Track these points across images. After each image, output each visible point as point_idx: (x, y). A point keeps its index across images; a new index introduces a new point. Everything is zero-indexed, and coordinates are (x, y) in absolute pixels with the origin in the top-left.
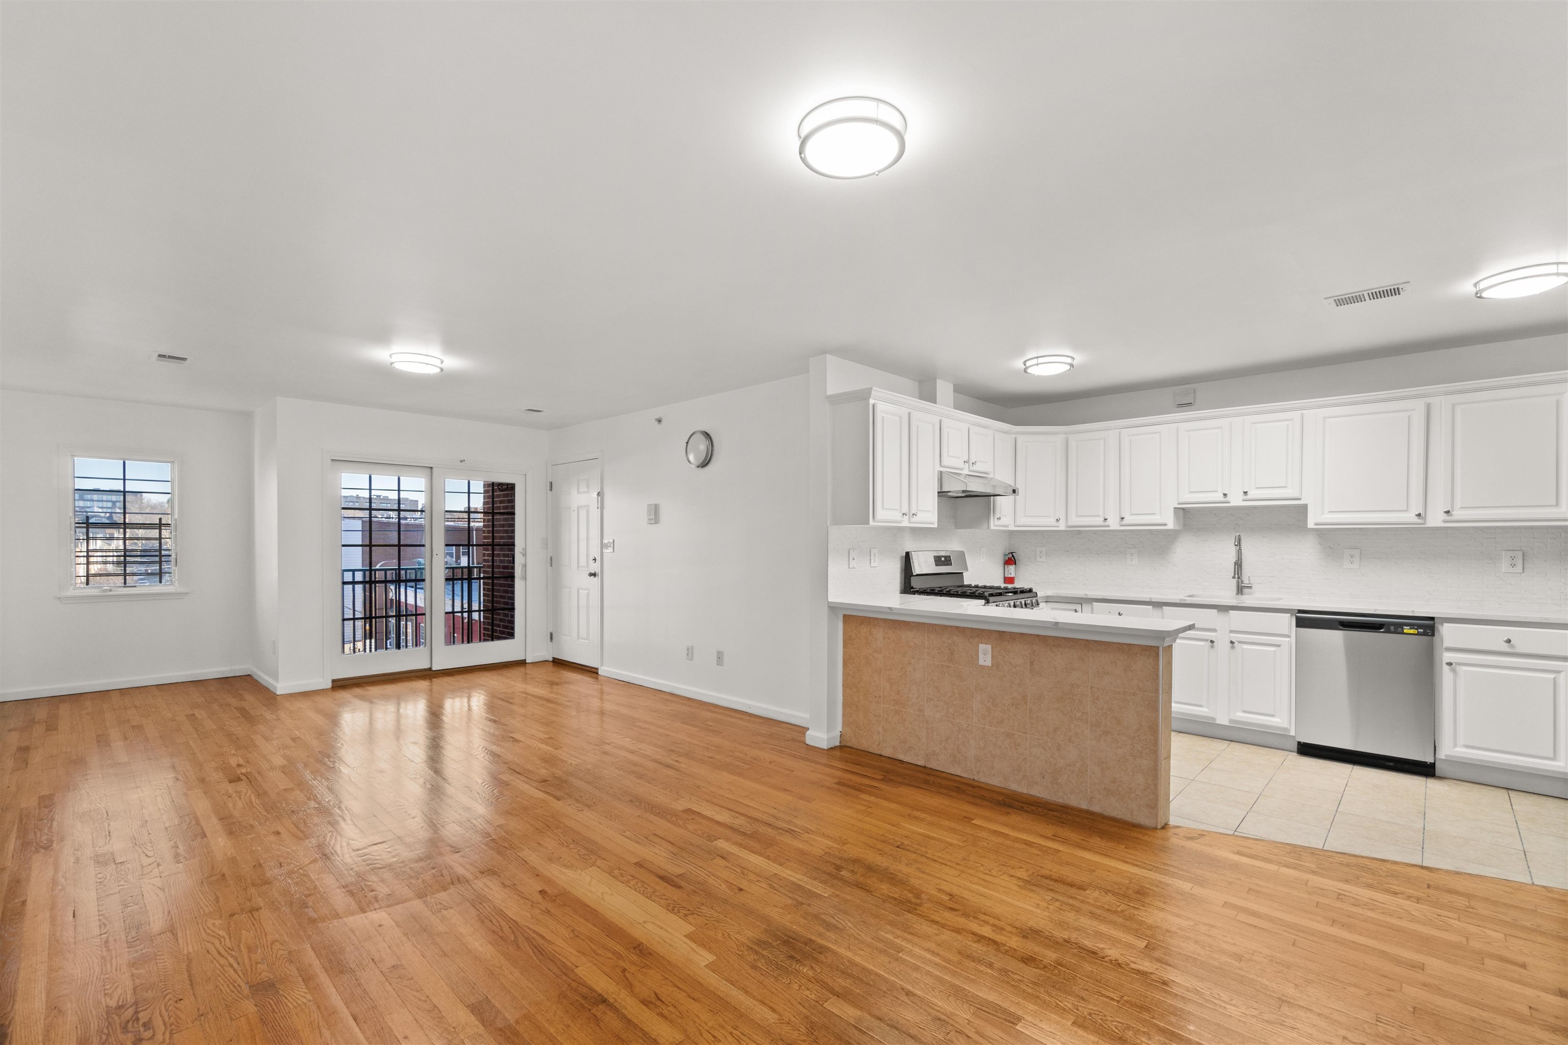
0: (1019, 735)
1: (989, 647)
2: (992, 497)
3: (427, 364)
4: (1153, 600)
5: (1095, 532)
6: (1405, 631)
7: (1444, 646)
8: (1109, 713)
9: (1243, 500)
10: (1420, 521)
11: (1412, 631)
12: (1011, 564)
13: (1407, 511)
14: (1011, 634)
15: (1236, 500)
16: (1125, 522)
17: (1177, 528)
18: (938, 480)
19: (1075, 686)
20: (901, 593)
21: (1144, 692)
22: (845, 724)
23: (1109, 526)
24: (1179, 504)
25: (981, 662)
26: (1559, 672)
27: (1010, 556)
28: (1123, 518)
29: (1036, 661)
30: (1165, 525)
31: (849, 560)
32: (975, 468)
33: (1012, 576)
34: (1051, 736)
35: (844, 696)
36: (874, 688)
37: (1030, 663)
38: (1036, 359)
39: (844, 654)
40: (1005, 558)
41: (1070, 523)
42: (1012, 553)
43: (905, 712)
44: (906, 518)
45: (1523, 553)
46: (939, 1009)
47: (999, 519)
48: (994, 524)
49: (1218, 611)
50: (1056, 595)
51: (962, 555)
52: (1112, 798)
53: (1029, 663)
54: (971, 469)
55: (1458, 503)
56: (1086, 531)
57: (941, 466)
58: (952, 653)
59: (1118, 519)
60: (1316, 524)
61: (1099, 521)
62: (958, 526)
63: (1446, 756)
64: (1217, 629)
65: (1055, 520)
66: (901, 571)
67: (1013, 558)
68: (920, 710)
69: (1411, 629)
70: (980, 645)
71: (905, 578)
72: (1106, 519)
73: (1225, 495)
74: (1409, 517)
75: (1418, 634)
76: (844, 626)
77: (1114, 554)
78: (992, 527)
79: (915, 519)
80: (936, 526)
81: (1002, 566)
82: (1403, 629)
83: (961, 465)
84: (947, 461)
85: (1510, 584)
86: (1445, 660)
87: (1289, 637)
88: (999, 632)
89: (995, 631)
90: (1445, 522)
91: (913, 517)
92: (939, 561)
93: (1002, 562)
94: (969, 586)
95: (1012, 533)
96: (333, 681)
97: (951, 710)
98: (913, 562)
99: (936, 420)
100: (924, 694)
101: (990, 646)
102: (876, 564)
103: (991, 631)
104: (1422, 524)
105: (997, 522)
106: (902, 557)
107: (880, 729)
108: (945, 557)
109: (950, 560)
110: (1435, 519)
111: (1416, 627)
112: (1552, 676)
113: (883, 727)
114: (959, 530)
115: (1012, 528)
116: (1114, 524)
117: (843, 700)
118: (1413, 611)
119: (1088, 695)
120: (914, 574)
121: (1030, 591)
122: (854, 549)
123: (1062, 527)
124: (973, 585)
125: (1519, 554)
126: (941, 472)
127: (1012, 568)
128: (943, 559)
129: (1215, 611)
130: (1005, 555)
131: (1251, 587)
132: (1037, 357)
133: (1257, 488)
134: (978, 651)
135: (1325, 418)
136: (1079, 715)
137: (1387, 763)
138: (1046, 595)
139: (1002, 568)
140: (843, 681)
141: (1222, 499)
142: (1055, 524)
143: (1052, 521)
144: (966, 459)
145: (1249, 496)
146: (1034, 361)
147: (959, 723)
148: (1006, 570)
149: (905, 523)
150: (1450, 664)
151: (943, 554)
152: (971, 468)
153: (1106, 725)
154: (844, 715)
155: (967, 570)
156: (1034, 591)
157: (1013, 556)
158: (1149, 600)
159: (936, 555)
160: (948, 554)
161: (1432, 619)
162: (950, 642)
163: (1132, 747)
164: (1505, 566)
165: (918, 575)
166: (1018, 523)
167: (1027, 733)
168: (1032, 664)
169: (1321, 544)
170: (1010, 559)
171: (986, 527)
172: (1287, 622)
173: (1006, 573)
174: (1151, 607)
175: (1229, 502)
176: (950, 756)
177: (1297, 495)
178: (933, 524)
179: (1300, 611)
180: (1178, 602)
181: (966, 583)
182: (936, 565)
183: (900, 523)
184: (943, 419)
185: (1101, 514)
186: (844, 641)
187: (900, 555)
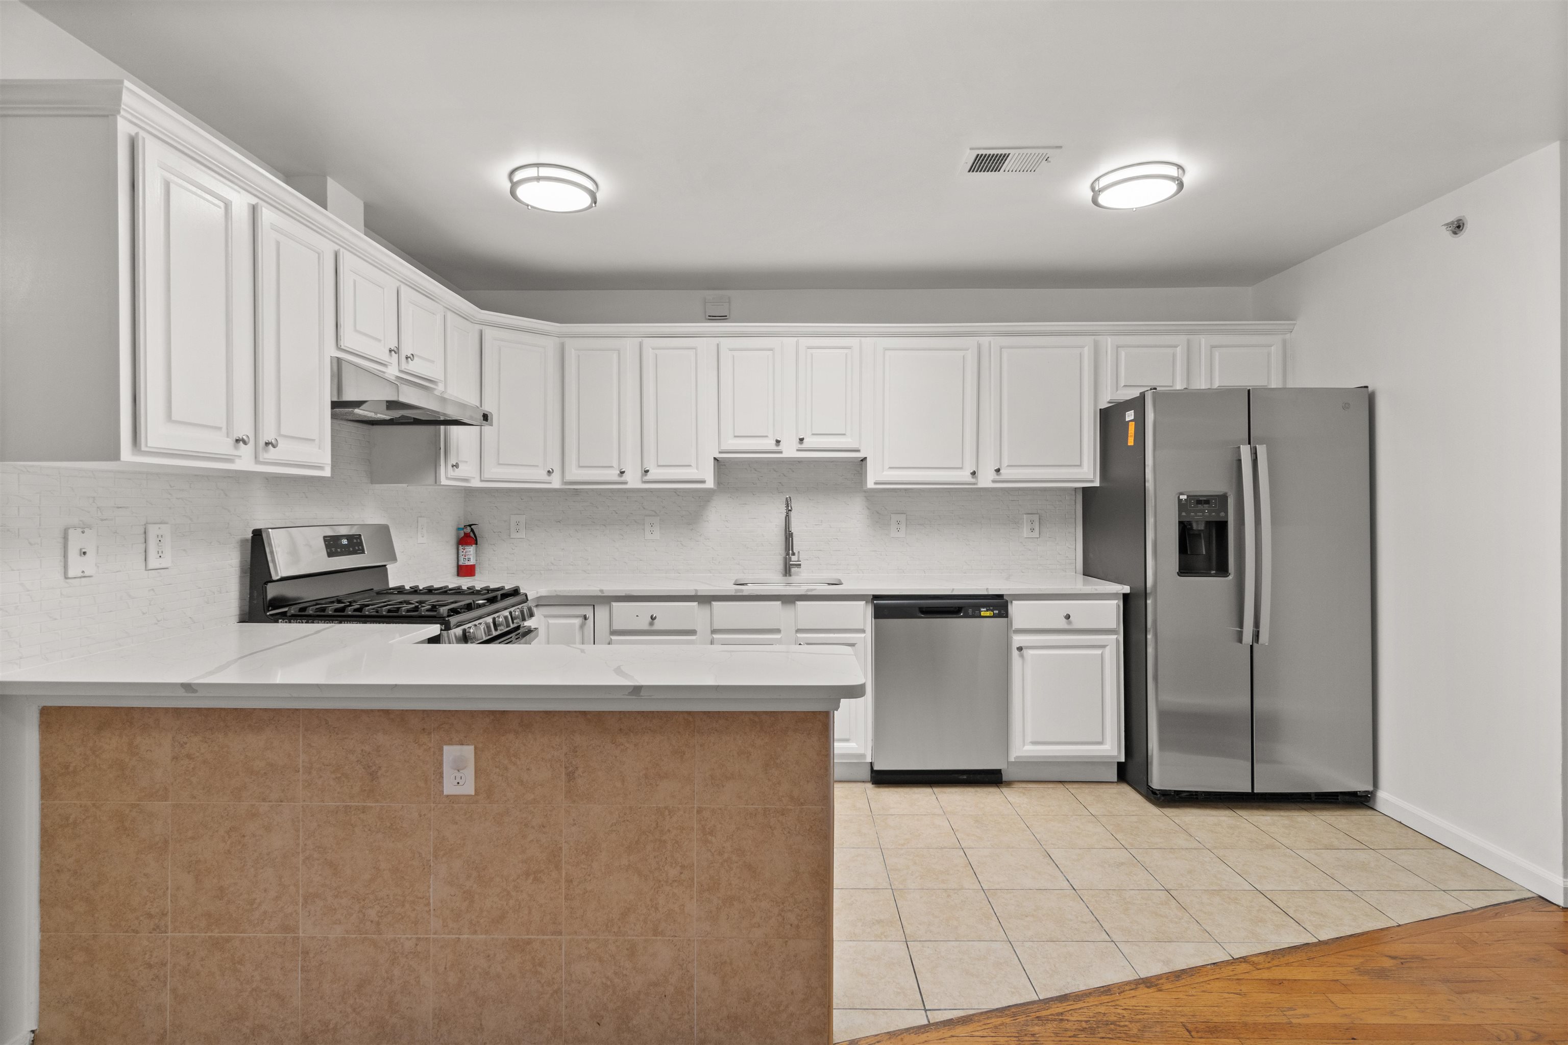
0: (543, 942)
1: (468, 751)
2: (442, 427)
4: (699, 594)
5: (599, 492)
6: (982, 614)
7: (1013, 628)
8: (734, 858)
9: (798, 450)
10: (973, 480)
11: (988, 614)
12: (470, 544)
13: (961, 468)
14: (521, 714)
15: (789, 451)
16: (649, 477)
17: (715, 488)
18: (332, 376)
19: (667, 813)
20: (242, 621)
21: (802, 804)
22: (45, 1006)
23: (626, 483)
24: (720, 452)
25: (449, 788)
26: (1104, 647)
27: (468, 530)
28: (647, 471)
29: (580, 770)
30: (703, 482)
31: (65, 556)
32: (413, 366)
33: (472, 562)
34: (616, 930)
35: (43, 929)
36: (145, 893)
37: (568, 774)
38: (536, 169)
39: (44, 816)
40: (458, 535)
41: (568, 478)
42: (470, 526)
43: (242, 940)
44: (246, 451)
45: (1039, 516)
47: (456, 466)
48: (446, 476)
49: (783, 603)
50: (554, 594)
51: (383, 532)
52: (743, 1033)
53: (563, 776)
54: (403, 368)
55: (1005, 462)
56: (587, 491)
57: (338, 347)
58: (373, 776)
59: (639, 473)
60: (876, 483)
61: (613, 475)
62: (375, 477)
63: (1017, 757)
64: (782, 628)
65: (545, 472)
66: (243, 571)
67: (472, 535)
68: (286, 929)
69: (987, 611)
70: (446, 748)
71: (252, 587)
72: (622, 473)
73: (778, 442)
74: (964, 476)
75: (994, 616)
76: (43, 740)
77: (627, 525)
78: (444, 481)
79: (272, 454)
80: (327, 473)
81: (454, 547)
82: (980, 612)
83: (384, 356)
84: (350, 340)
85: (1030, 550)
86: (1015, 645)
87: (863, 631)
88: (493, 713)
89: (483, 712)
90: (994, 481)
91: (266, 451)
92: (334, 545)
93: (453, 541)
94: (400, 590)
95: (469, 493)
97: (372, 913)
98: (272, 553)
99: (328, 248)
100: (296, 885)
101: (472, 748)
102: (166, 562)
103: (472, 714)
104: (974, 484)
105: (452, 473)
106: (243, 542)
107: (167, 999)
108: (349, 537)
109: (361, 544)
110: (986, 480)
111: (991, 608)
112: (1099, 652)
113: (174, 990)
114: (377, 487)
115: (476, 483)
116: (633, 481)
117: (42, 941)
118: (987, 589)
119: (693, 828)
120: (275, 577)
121: (515, 592)
122: (84, 528)
123: (556, 483)
124: (407, 587)
125: (1036, 518)
126: (339, 361)
127: (471, 550)
128: (345, 542)
129: (779, 603)
130: (458, 529)
131: (800, 565)
132: (538, 165)
133: (813, 434)
134: (441, 764)
135: (886, 349)
136: (673, 872)
137: (961, 777)
138: (538, 595)
139: (454, 551)
140: (42, 889)
141: (773, 447)
142: (545, 477)
143: (541, 474)
144: (393, 345)
145: (805, 445)
146: (532, 172)
147: (394, 940)
148: (461, 554)
149: (245, 461)
150: (1020, 649)
151: (343, 531)
152: (404, 366)
153: (730, 884)
154: (44, 982)
155: (394, 558)
156: (522, 591)
157: (472, 530)
158: (693, 594)
159: (329, 532)
160: (353, 532)
161: (1000, 597)
162: (367, 748)
163: (780, 919)
164: (1026, 532)
165: (283, 579)
166: (487, 476)
167: (560, 933)
168: (571, 776)
169: (868, 509)
170: (467, 535)
171: (431, 480)
172: (863, 613)
173: (461, 558)
174: (695, 604)
175: (781, 452)
176: (371, 1024)
177: (854, 446)
178: (321, 468)
179: (876, 597)
180: (733, 594)
181: (392, 584)
182: (330, 555)
183: (230, 460)
184: (342, 250)
185: (615, 464)
186: (44, 779)
187: (239, 538)
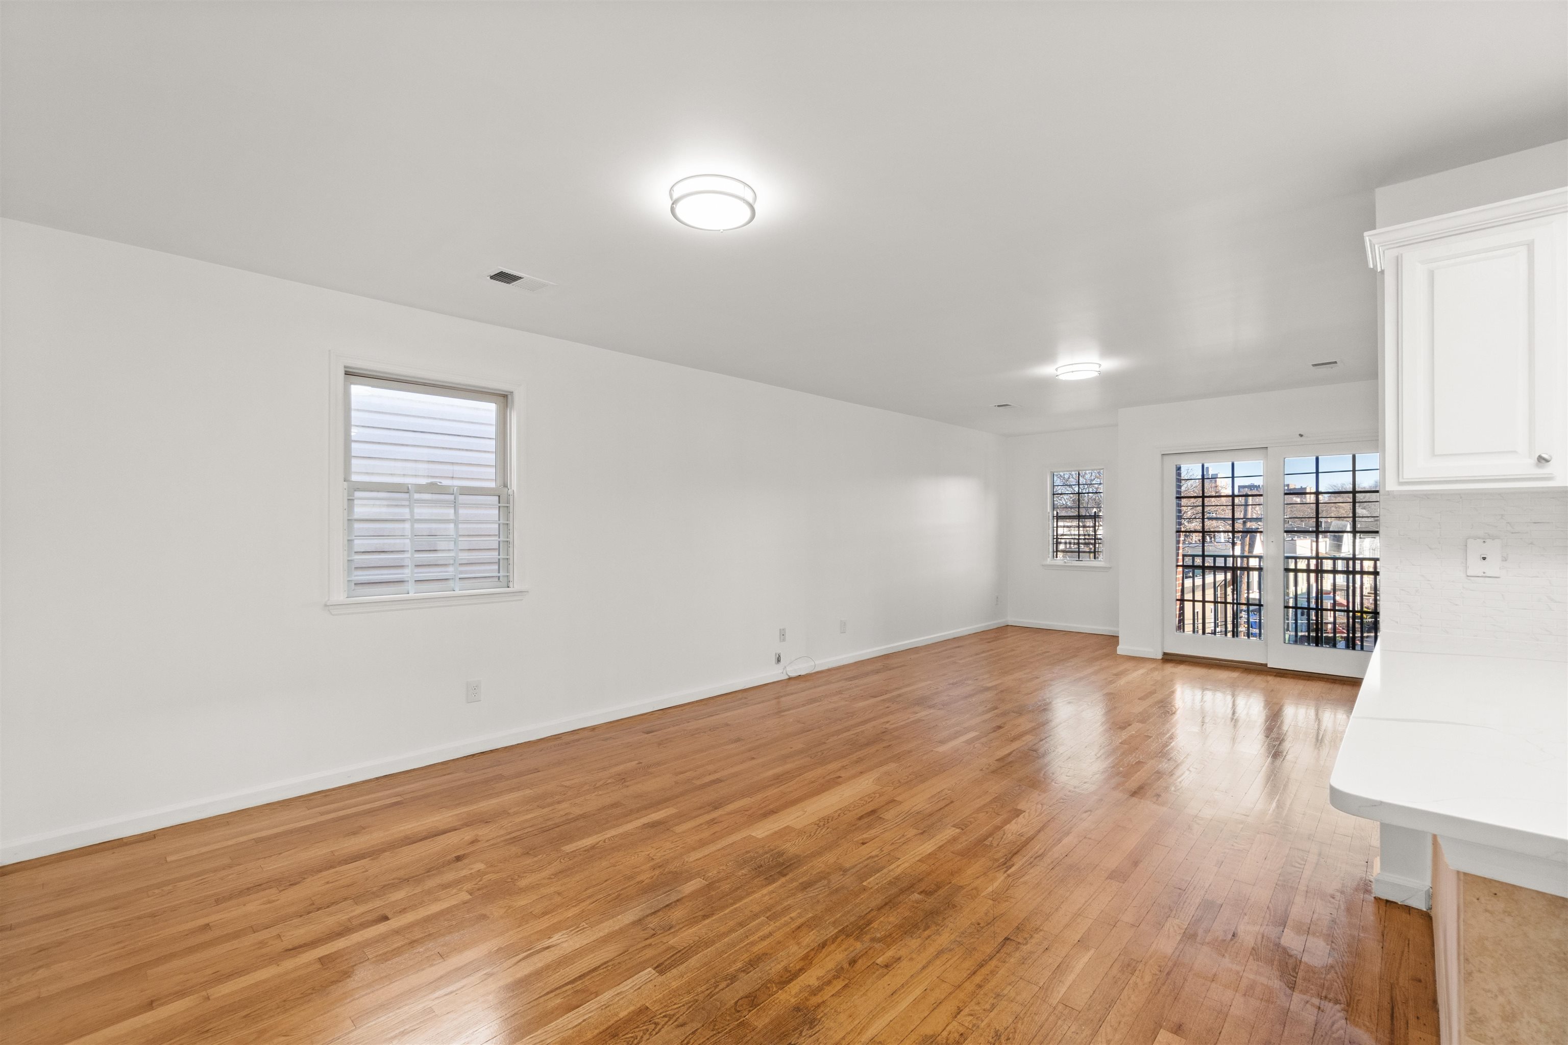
3: (1072, 372)
44: (1550, 468)
46: (683, 930)
96: (1165, 654)
